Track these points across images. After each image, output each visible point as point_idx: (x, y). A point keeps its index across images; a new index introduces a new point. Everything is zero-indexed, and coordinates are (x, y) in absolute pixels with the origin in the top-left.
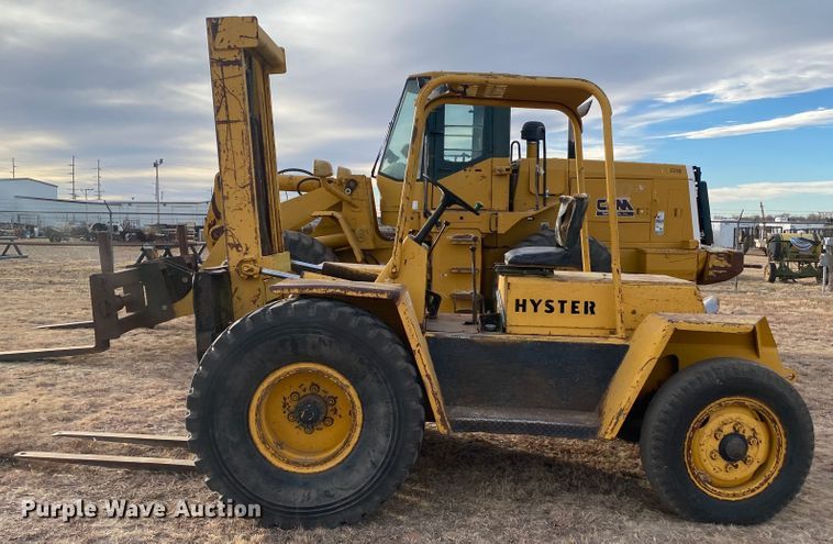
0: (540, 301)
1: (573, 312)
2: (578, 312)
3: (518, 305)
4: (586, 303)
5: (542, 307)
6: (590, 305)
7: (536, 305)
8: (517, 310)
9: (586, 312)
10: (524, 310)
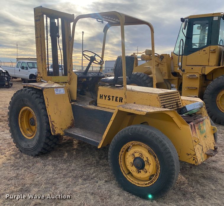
0: (107, 96)
1: (116, 101)
2: (117, 101)
3: (100, 97)
4: (120, 98)
5: (107, 98)
6: (121, 99)
7: (105, 97)
8: (100, 98)
9: (120, 101)
10: (102, 99)
